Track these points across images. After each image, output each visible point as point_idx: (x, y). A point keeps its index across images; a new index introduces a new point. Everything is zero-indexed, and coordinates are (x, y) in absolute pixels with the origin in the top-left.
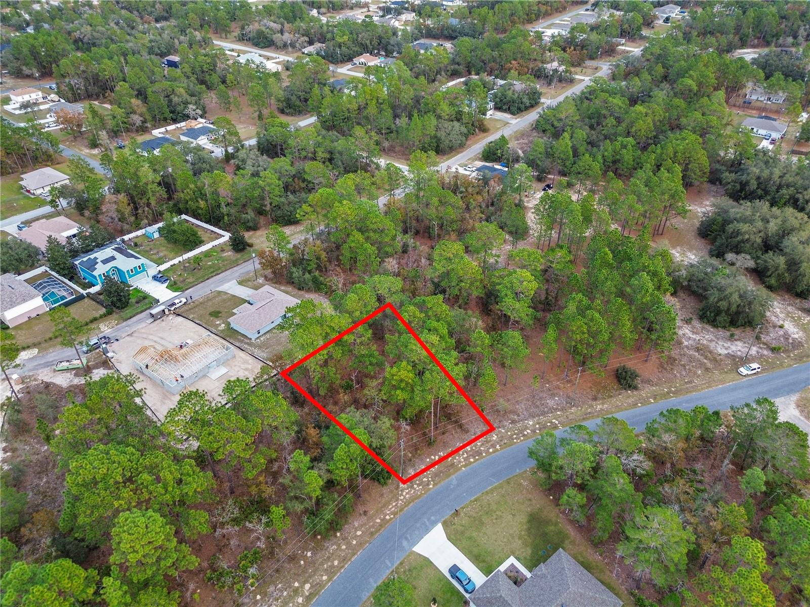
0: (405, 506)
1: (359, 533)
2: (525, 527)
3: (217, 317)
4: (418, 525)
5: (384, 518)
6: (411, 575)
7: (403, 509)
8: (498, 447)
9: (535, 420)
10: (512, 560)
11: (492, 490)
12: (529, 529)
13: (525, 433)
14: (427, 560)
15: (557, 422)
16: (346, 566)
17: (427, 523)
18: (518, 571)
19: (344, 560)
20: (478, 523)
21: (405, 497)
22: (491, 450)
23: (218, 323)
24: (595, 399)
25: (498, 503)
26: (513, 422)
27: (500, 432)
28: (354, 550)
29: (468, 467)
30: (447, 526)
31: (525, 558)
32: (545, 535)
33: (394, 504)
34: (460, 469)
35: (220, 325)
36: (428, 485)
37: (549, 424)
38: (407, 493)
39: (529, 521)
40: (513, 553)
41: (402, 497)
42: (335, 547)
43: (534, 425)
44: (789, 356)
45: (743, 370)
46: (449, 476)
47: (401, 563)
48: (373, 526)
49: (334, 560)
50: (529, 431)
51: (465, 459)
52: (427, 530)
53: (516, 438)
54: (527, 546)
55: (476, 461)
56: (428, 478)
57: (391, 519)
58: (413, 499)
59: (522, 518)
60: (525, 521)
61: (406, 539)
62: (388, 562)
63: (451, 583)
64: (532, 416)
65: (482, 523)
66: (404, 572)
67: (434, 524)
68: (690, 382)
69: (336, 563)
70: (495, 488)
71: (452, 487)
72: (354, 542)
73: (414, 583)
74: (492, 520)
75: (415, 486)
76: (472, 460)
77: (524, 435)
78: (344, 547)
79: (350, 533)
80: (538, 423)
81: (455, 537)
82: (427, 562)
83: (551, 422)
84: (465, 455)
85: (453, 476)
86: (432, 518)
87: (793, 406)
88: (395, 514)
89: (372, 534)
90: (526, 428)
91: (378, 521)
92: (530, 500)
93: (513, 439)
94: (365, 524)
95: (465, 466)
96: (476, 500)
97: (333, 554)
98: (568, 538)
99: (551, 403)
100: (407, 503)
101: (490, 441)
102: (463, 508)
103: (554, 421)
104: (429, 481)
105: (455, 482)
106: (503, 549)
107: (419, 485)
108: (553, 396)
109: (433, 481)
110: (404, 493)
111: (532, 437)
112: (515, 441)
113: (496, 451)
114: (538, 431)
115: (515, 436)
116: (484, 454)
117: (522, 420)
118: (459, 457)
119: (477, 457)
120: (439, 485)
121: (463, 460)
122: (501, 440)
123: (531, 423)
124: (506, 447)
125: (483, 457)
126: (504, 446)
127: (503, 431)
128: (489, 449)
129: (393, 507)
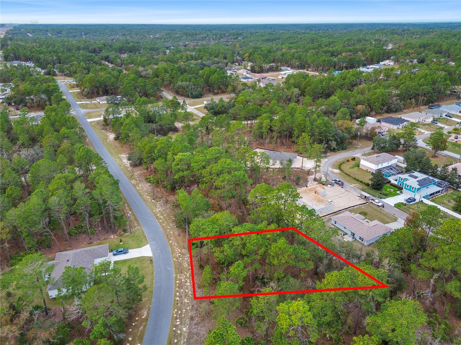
0: (171, 248)
1: (171, 232)
5: (171, 240)
6: (139, 241)
8: (178, 298)
9: (186, 335)
13: (178, 320)
14: (141, 247)
17: (156, 252)
22: (178, 294)
26: (192, 318)
27: (189, 306)
28: (165, 230)
34: (176, 274)
37: (176, 341)
38: (178, 251)
43: (181, 330)
46: (175, 268)
47: (146, 240)
48: (171, 237)
50: (178, 323)
51: (180, 280)
52: (152, 251)
53: (177, 312)
55: (176, 284)
56: (181, 260)
58: (173, 252)
61: (155, 243)
62: (151, 236)
66: (142, 240)
67: (154, 254)
71: (167, 266)
72: (168, 230)
76: (178, 282)
77: (176, 318)
80: (181, 334)
84: (183, 280)
85: (173, 269)
86: (157, 254)
88: (171, 244)
89: (167, 235)
90: (181, 323)
94: (174, 235)
95: (176, 277)
96: (152, 273)
97: (169, 225)
101: (185, 297)
102: (153, 267)
105: (169, 269)
107: (179, 256)
109: (177, 262)
111: (171, 322)
112: (176, 310)
113: (176, 296)
114: (174, 329)
115: (180, 312)
116: (177, 289)
117: (190, 324)
118: (184, 278)
119: (178, 285)
120: (173, 262)
121: (181, 278)
122: (181, 303)
123: (184, 329)
124: (174, 302)
125: (176, 288)
126: (176, 302)
127: (188, 308)
128: (180, 294)
129: (175, 244)
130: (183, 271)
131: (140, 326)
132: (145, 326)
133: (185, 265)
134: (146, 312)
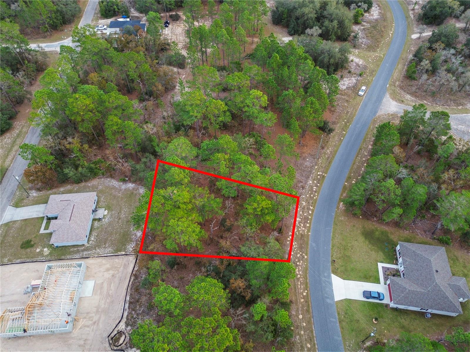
0: (306, 279)
1: (301, 317)
2: (367, 242)
3: (32, 246)
4: (324, 284)
5: (304, 296)
6: (349, 316)
7: (306, 282)
8: (312, 208)
9: (310, 178)
10: (380, 265)
11: (333, 235)
12: (370, 242)
13: (314, 190)
14: (346, 300)
15: (321, 173)
16: (316, 342)
17: (327, 280)
18: (388, 269)
19: (311, 340)
20: (346, 258)
21: (300, 274)
22: (310, 212)
23: (38, 250)
24: (323, 148)
25: (343, 240)
26: (303, 188)
27: (303, 198)
28: (309, 329)
29: (311, 230)
30: (336, 273)
31: (384, 259)
32: (378, 239)
33: (299, 283)
34: (308, 235)
35: (42, 251)
36: (303, 257)
37: (319, 177)
38: (299, 271)
39: (366, 238)
40: (377, 261)
41: (299, 276)
42: (298, 337)
43: (313, 182)
44: (367, 75)
45: (361, 93)
46: (307, 244)
47: (339, 314)
48: (303, 306)
49: (306, 344)
50: (315, 188)
51: (305, 226)
52: (330, 283)
53: (314, 196)
54: (378, 252)
55: (310, 223)
56: (299, 253)
57: (307, 293)
58: (305, 271)
59: (361, 239)
60: (363, 239)
61: (327, 298)
62: (332, 319)
63: (370, 303)
64: (308, 177)
65: (349, 257)
66: (345, 317)
67: (329, 277)
68: (348, 112)
69: (309, 346)
70: (334, 232)
71: (315, 248)
72: (305, 324)
73: (355, 319)
74: (351, 251)
75: (298, 263)
76: (308, 225)
77: (315, 192)
78: (302, 332)
79: (296, 321)
80: (314, 180)
81: (346, 275)
82: (349, 302)
83: (319, 175)
84: (302, 225)
85: (310, 242)
86: (326, 274)
87: (391, 100)
88: (306, 289)
89: (308, 311)
90: (312, 187)
91: (302, 300)
92: (354, 226)
93: (313, 198)
94: (298, 309)
95: (309, 231)
96: (333, 246)
97: (301, 342)
98: (388, 233)
99: (307, 164)
100: (305, 278)
101: (304, 207)
102: (332, 256)
103: (319, 173)
104: (301, 255)
105: (314, 245)
106: (371, 263)
107: (299, 261)
108: (304, 159)
109: (303, 253)
110: (297, 272)
111: (320, 190)
112: (315, 198)
113: (313, 211)
114: (319, 185)
115: (312, 195)
116: (310, 217)
117: (306, 184)
118: (300, 228)
119: (309, 222)
120: (308, 253)
121: (304, 229)
122: (309, 203)
123: (311, 182)
124: (315, 205)
125: (311, 219)
126: (313, 205)
127: (304, 196)
128: (308, 212)
129: (300, 285)
130: (300, 236)
131: (345, 197)
132: (342, 195)
133: (295, 245)
134: (341, 206)
